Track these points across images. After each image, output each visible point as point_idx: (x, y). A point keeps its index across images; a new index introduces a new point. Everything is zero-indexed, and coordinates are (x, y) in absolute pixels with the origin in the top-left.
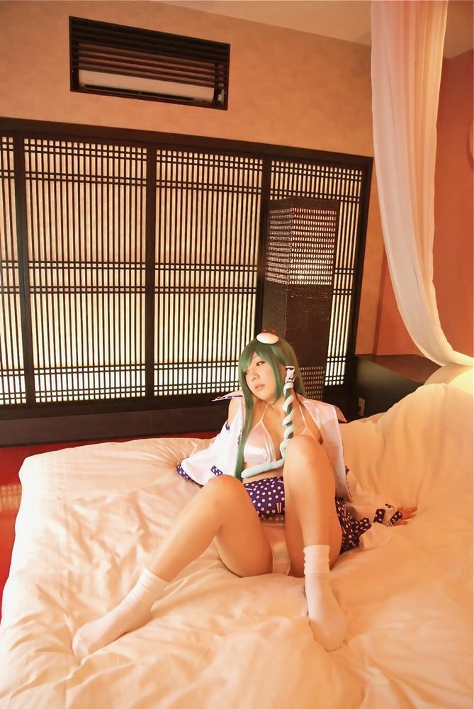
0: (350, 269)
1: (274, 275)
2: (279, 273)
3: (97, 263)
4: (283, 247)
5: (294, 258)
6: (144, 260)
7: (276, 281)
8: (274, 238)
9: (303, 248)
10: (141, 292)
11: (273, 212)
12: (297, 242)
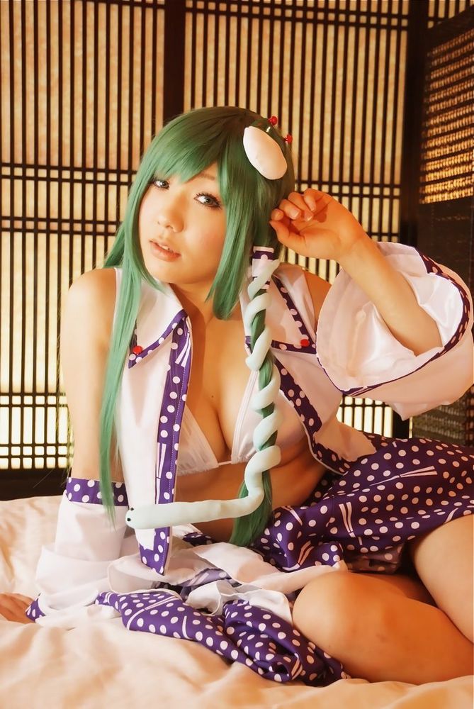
1: (439, 187)
2: (453, 178)
3: (60, 168)
4: (460, 118)
7: (446, 197)
11: (436, 51)
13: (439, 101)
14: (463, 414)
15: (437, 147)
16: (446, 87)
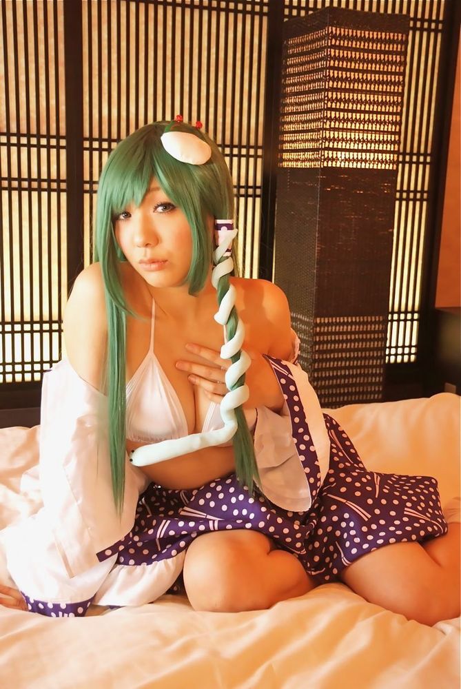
0: (425, 155)
1: (294, 156)
2: (305, 150)
4: (311, 102)
5: (330, 119)
6: (63, 132)
7: (299, 165)
8: (295, 89)
9: (347, 101)
10: (59, 191)
11: (291, 42)
12: (337, 90)
13: (294, 85)
14: (310, 339)
15: (291, 123)
16: (299, 74)
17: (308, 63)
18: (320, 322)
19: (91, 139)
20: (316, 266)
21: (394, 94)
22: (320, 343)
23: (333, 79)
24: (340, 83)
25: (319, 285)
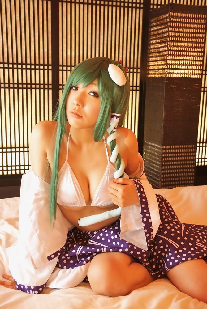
1: (154, 72)
5: (170, 55)
6: (50, 63)
7: (156, 76)
8: (155, 41)
9: (178, 47)
10: (48, 89)
11: (153, 20)
12: (173, 41)
13: (154, 39)
15: (153, 57)
16: (156, 35)
17: (160, 29)
18: (165, 148)
19: (63, 66)
20: (163, 122)
21: (200, 43)
22: (165, 157)
23: (172, 36)
24: (175, 38)
25: (164, 131)
